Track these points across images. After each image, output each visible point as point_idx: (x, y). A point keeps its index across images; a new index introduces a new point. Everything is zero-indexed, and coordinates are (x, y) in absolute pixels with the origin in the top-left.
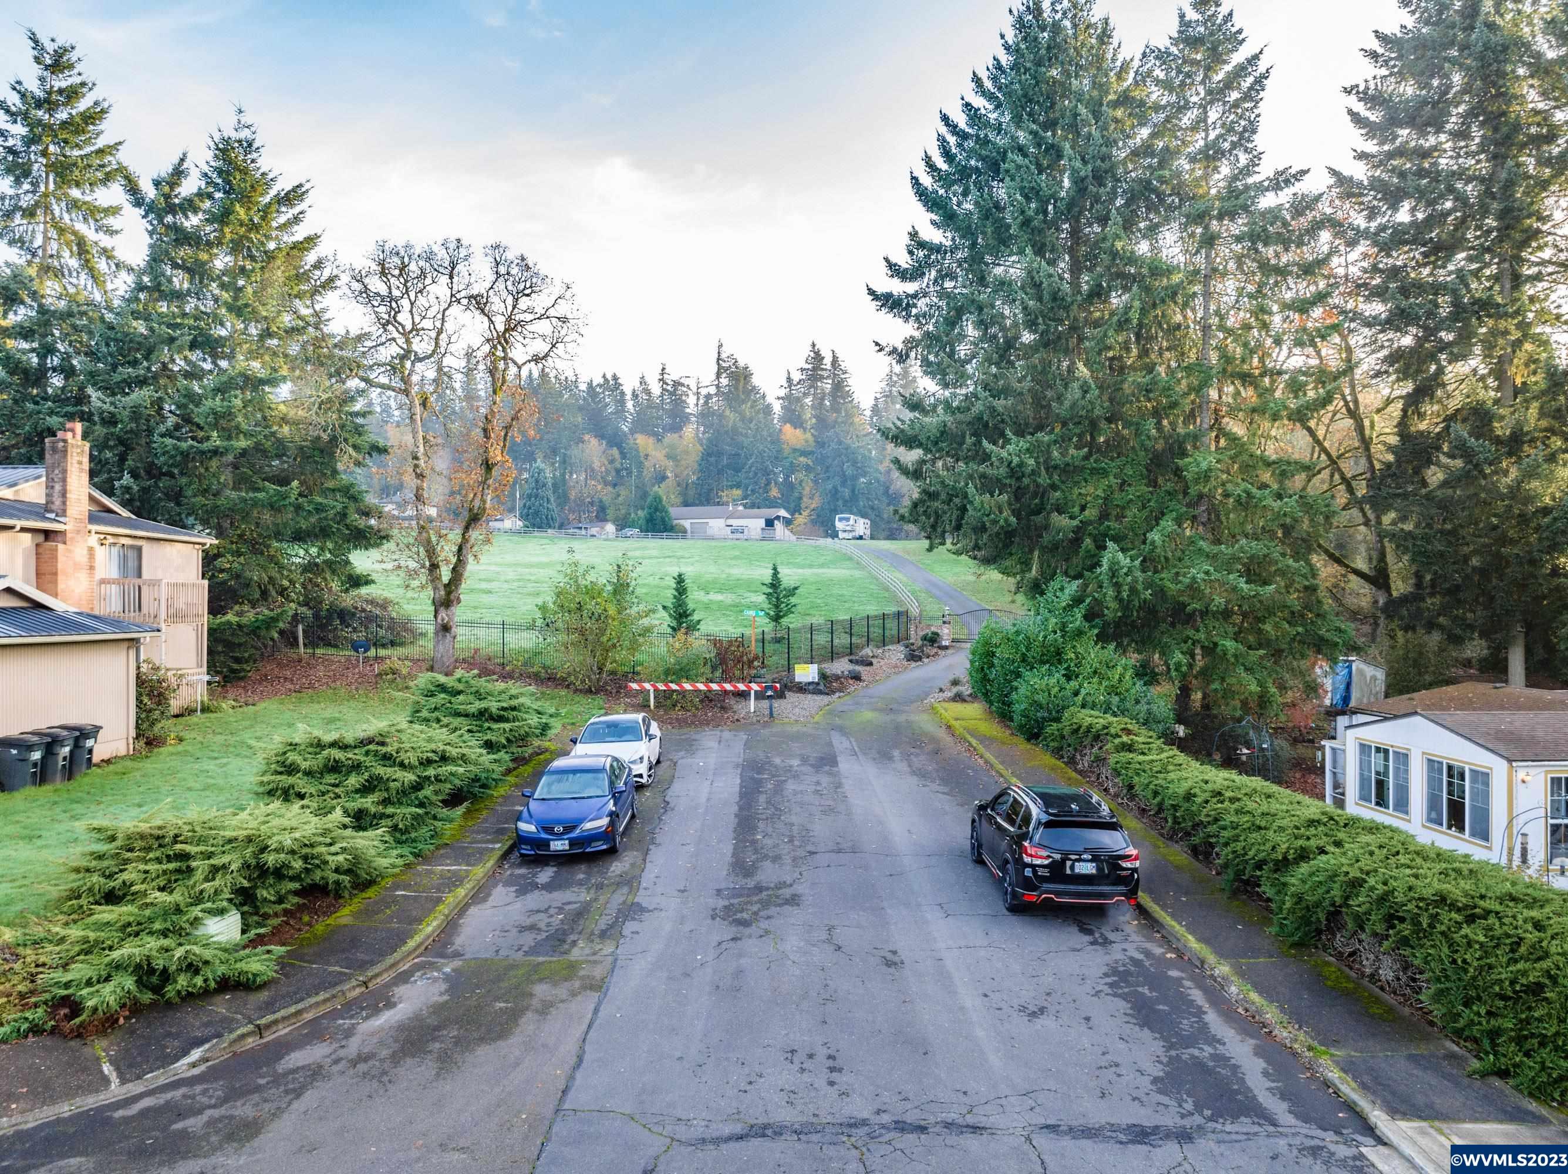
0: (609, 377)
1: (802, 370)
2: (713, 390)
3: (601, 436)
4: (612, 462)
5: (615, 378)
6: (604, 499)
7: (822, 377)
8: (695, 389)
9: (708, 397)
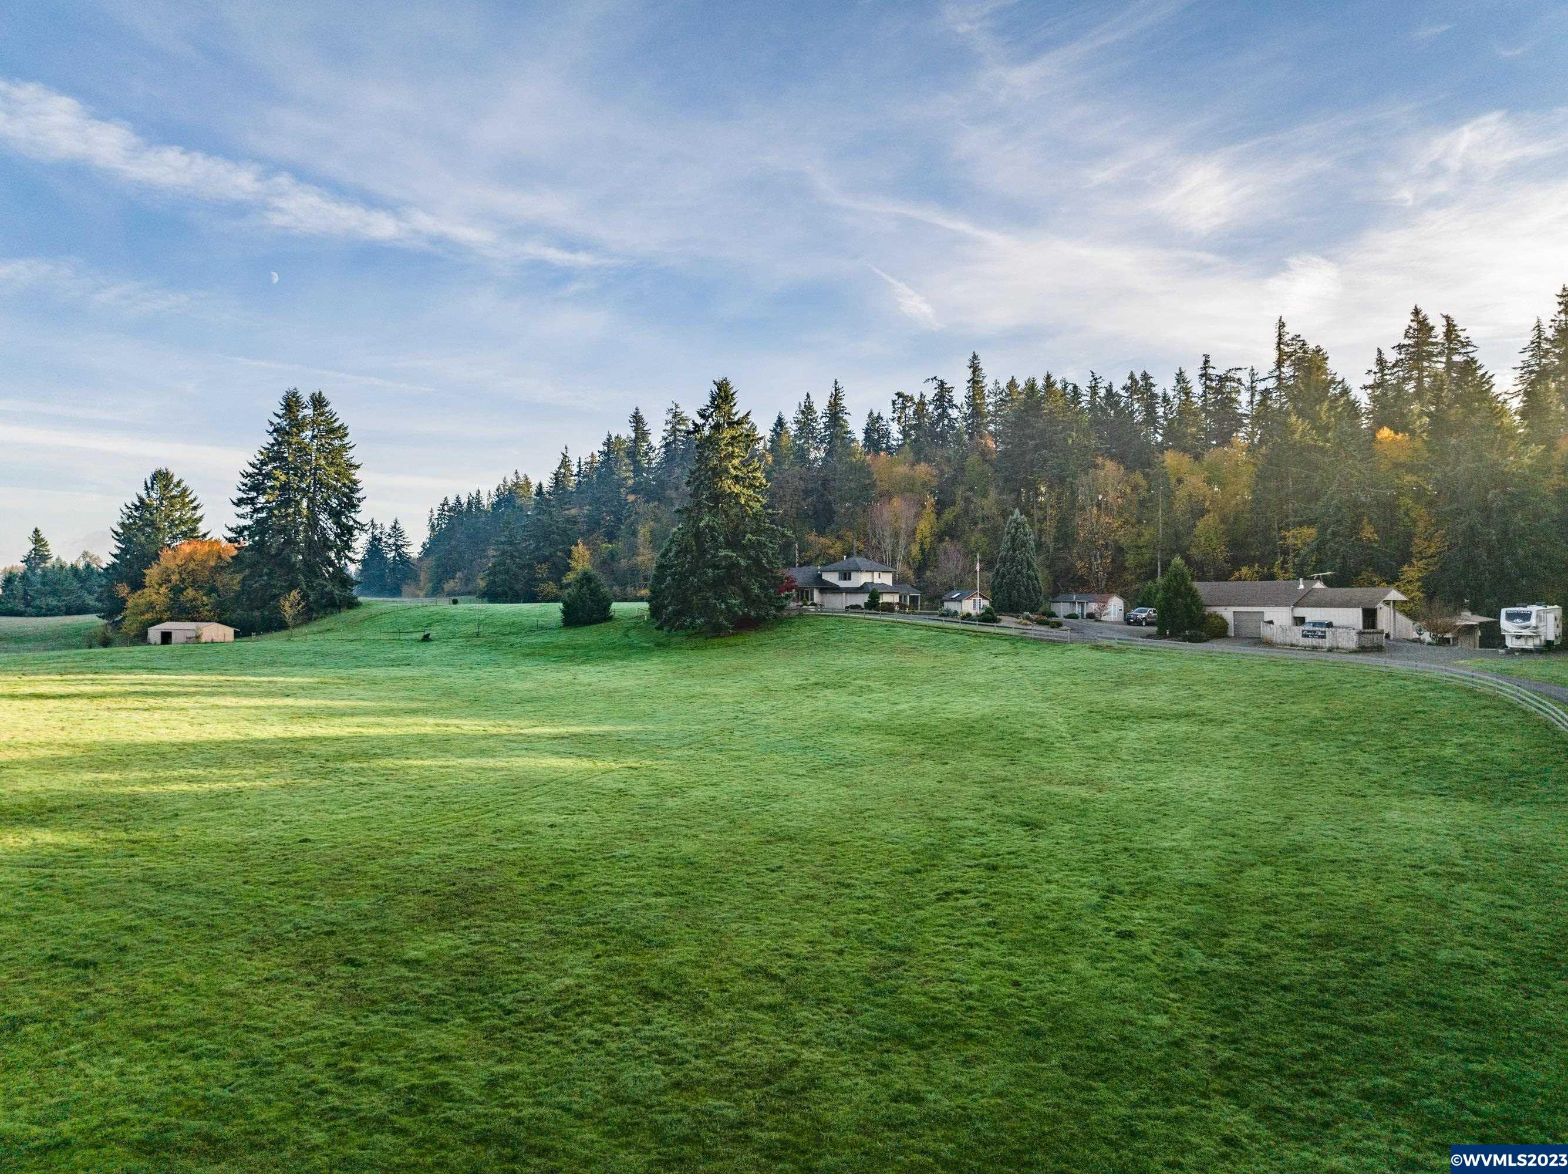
0: (1138, 376)
1: (1400, 347)
2: (1271, 383)
3: (1120, 459)
4: (1135, 488)
5: (1145, 377)
6: (1123, 540)
7: (1431, 354)
8: (1248, 384)
9: (1266, 393)
